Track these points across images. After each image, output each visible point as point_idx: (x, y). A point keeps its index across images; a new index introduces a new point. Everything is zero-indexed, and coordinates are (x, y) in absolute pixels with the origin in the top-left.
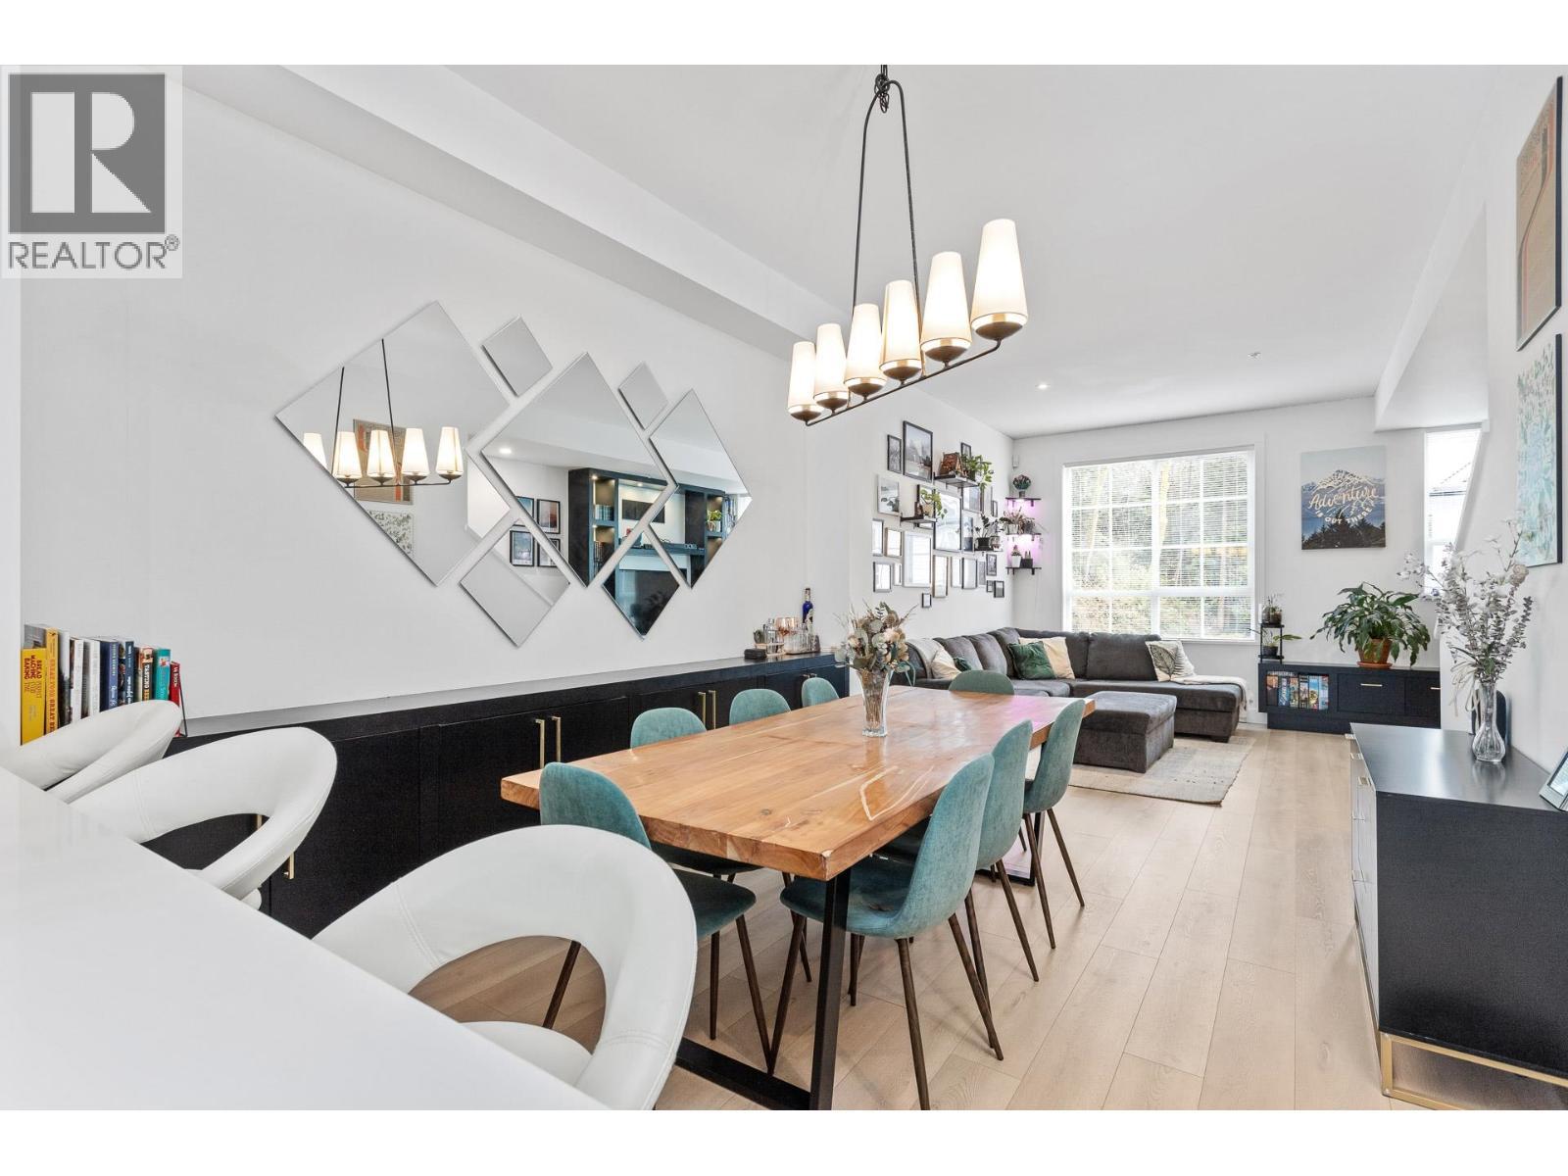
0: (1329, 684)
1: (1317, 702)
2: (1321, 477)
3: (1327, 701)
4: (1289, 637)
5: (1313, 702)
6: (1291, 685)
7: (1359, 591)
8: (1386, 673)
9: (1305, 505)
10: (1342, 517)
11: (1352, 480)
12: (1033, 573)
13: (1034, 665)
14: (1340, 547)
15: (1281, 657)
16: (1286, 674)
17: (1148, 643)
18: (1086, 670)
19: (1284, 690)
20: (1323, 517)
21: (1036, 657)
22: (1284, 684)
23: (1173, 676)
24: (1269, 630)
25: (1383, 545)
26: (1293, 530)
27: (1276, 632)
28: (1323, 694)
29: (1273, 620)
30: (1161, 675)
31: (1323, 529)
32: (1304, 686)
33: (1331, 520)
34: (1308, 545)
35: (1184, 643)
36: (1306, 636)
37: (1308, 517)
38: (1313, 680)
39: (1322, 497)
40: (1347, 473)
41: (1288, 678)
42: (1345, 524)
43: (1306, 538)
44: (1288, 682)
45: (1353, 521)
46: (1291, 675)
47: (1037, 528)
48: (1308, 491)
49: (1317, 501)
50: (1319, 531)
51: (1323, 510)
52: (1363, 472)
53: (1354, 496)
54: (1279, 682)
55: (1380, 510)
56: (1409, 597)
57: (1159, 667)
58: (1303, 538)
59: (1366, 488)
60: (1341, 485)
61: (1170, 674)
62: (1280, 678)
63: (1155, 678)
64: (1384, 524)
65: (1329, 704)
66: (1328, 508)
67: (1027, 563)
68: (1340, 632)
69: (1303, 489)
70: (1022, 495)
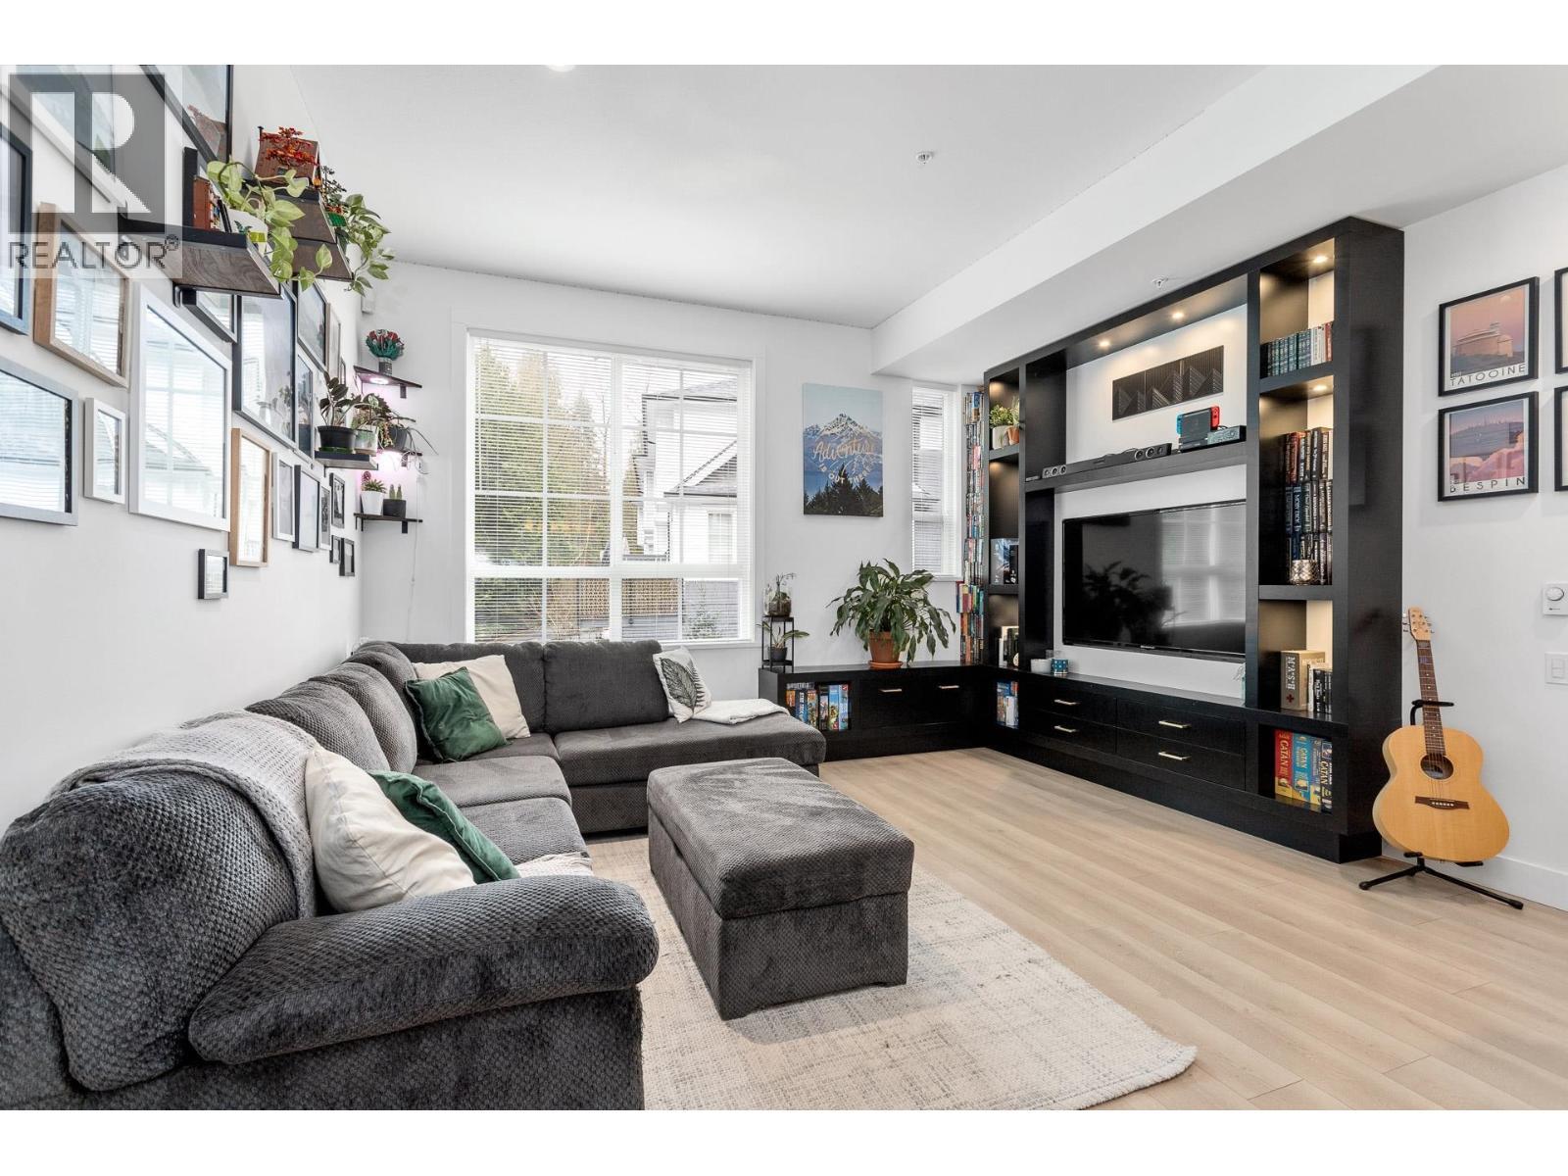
0: (849, 694)
1: (837, 720)
2: (824, 421)
3: (847, 717)
4: (800, 634)
5: (833, 720)
6: (809, 701)
7: (870, 568)
9: (807, 454)
10: (845, 476)
11: (854, 428)
12: (405, 530)
13: (465, 723)
14: (842, 514)
15: (791, 663)
16: (803, 685)
17: (655, 658)
18: (545, 715)
19: (802, 707)
20: (827, 474)
21: (464, 705)
22: (802, 700)
23: (696, 709)
24: (774, 625)
25: (880, 514)
26: (792, 489)
27: (786, 627)
28: (843, 709)
29: (780, 612)
30: (680, 710)
31: (827, 488)
32: (824, 700)
33: (834, 478)
34: (809, 509)
36: (818, 632)
37: (810, 472)
38: (833, 691)
39: (825, 446)
40: (849, 419)
41: (804, 690)
42: (847, 485)
43: (810, 499)
44: (806, 696)
45: (855, 481)
46: (808, 686)
48: (811, 436)
49: (823, 451)
50: (823, 490)
51: (828, 463)
52: (865, 421)
53: (856, 449)
54: (797, 698)
55: (878, 470)
57: (677, 697)
58: (806, 498)
59: (866, 442)
60: (844, 434)
61: (692, 707)
62: (798, 692)
64: (881, 488)
65: (849, 720)
66: (831, 461)
67: (394, 510)
69: (806, 433)
70: (383, 370)
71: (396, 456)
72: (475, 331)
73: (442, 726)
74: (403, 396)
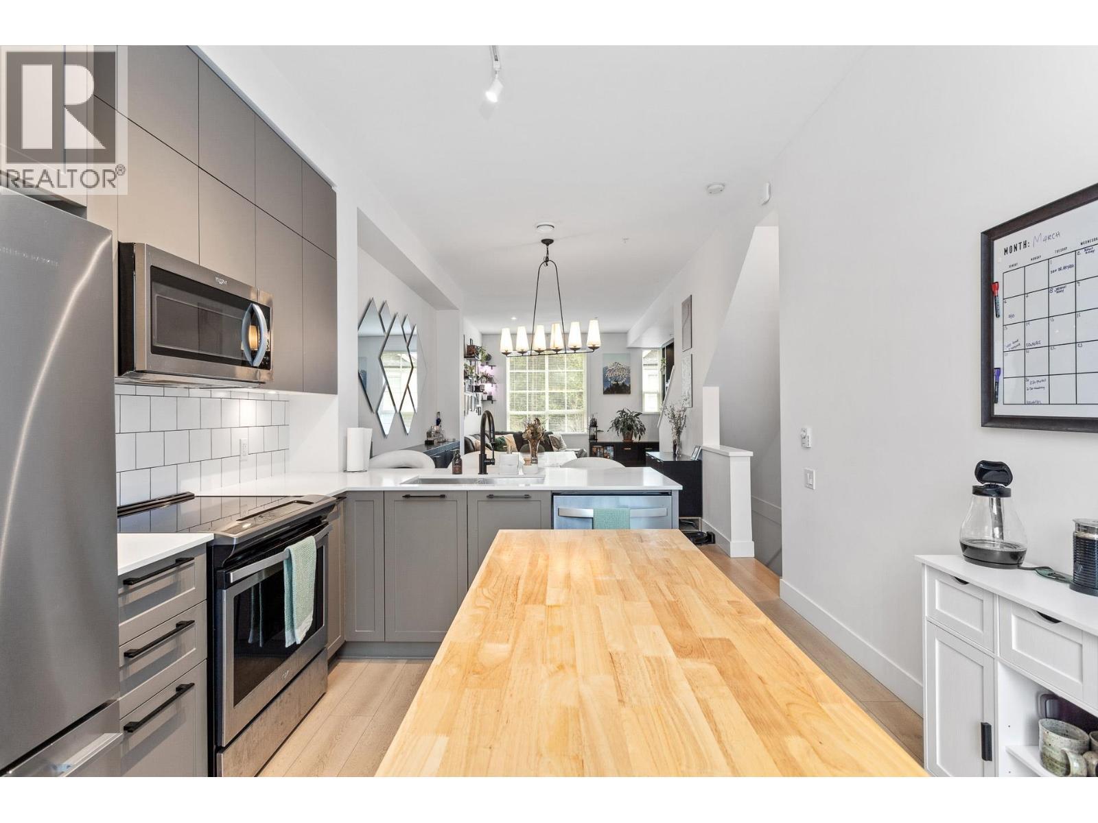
0: (614, 448)
1: (610, 457)
2: (609, 365)
3: (613, 456)
4: (599, 431)
7: (623, 411)
8: (632, 444)
9: (604, 375)
10: (617, 381)
11: (620, 366)
12: (492, 403)
14: (616, 393)
15: (597, 440)
16: (599, 444)
17: (549, 435)
19: (598, 453)
20: (611, 381)
21: (502, 444)
22: (598, 451)
24: (592, 428)
25: (630, 393)
26: (599, 386)
27: (595, 429)
28: (612, 454)
29: (594, 424)
32: (605, 451)
33: (613, 382)
34: (605, 392)
35: (562, 435)
36: (605, 430)
37: (605, 381)
38: (608, 448)
39: (610, 373)
40: (618, 363)
41: (599, 448)
42: (618, 384)
44: (600, 450)
45: (620, 383)
46: (601, 446)
47: (496, 381)
48: (605, 370)
49: (609, 375)
50: (609, 386)
51: (610, 378)
52: (624, 363)
53: (621, 373)
55: (629, 379)
56: (639, 414)
57: (554, 446)
58: (604, 389)
59: (624, 370)
60: (616, 368)
61: (558, 449)
62: (597, 448)
64: (630, 385)
66: (612, 377)
67: (490, 398)
68: (617, 428)
69: (604, 369)
70: (487, 363)
71: (490, 385)
74: (492, 369)
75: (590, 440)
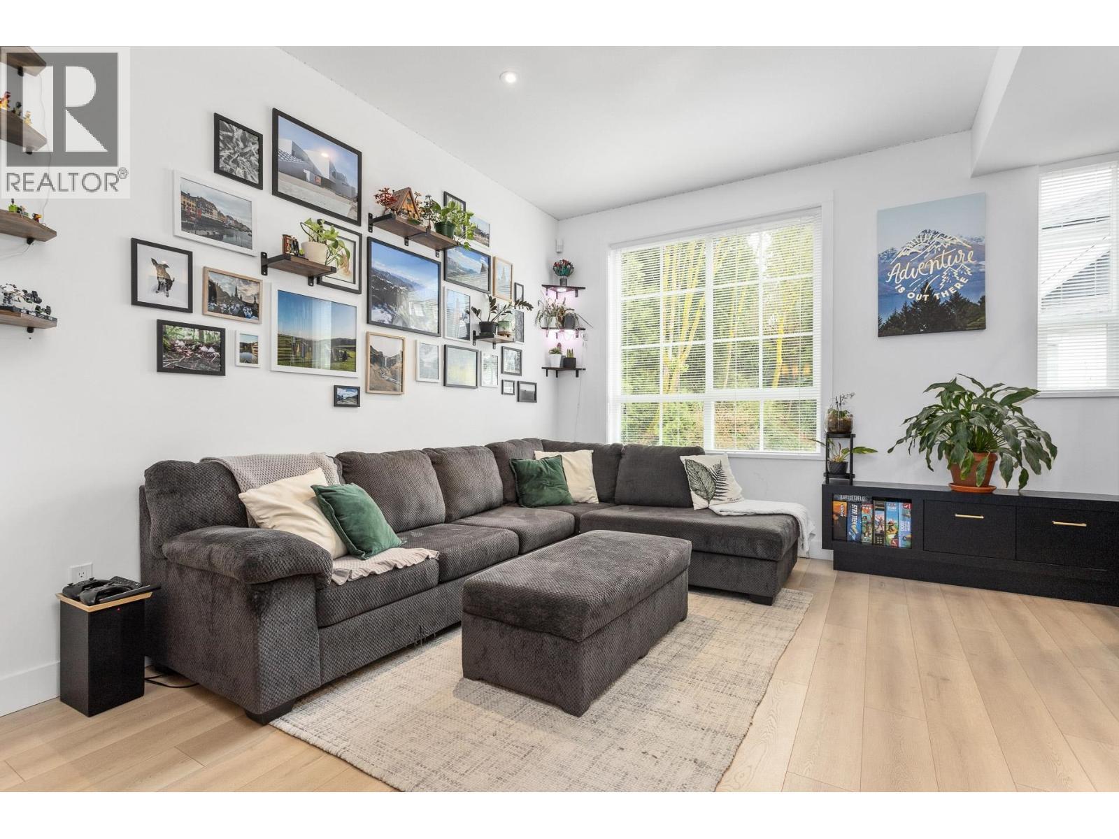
0: (911, 512)
1: (896, 537)
2: (903, 242)
3: (909, 536)
4: (861, 450)
5: (891, 536)
6: (863, 514)
7: (951, 387)
8: (988, 499)
9: (882, 278)
10: (930, 292)
11: (942, 241)
12: (577, 376)
13: (540, 487)
14: (926, 332)
15: (851, 476)
16: (857, 498)
17: (683, 458)
18: (614, 492)
19: (855, 519)
20: (905, 293)
21: (550, 476)
22: (855, 511)
23: (712, 502)
24: (836, 441)
25: (982, 327)
26: (868, 312)
27: (845, 443)
28: (905, 527)
29: (841, 428)
30: (699, 502)
31: (905, 308)
32: (879, 516)
33: (916, 297)
34: (885, 331)
35: (730, 457)
36: (882, 448)
37: (886, 293)
38: (891, 507)
39: (903, 267)
40: (936, 233)
41: (859, 503)
42: (932, 300)
43: (884, 321)
44: (860, 509)
45: (943, 296)
46: (863, 500)
47: (581, 323)
48: (886, 260)
49: (899, 274)
50: (899, 311)
51: (905, 283)
52: (957, 230)
53: (946, 262)
54: (849, 509)
55: (978, 279)
56: (1024, 394)
57: (696, 490)
58: (880, 321)
59: (960, 252)
60: (928, 249)
61: (708, 500)
62: (850, 503)
63: (690, 505)
64: (983, 299)
65: (912, 540)
66: (911, 280)
67: (569, 364)
68: (926, 443)
69: (880, 258)
70: (563, 283)
71: (570, 333)
72: (615, 246)
73: (526, 486)
74: (577, 296)
75: (827, 475)
